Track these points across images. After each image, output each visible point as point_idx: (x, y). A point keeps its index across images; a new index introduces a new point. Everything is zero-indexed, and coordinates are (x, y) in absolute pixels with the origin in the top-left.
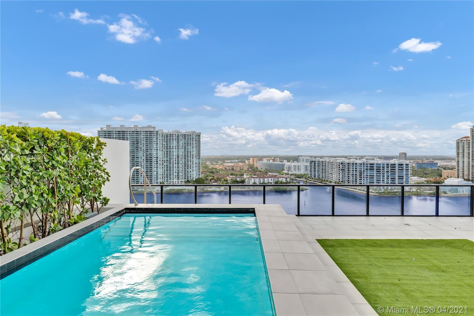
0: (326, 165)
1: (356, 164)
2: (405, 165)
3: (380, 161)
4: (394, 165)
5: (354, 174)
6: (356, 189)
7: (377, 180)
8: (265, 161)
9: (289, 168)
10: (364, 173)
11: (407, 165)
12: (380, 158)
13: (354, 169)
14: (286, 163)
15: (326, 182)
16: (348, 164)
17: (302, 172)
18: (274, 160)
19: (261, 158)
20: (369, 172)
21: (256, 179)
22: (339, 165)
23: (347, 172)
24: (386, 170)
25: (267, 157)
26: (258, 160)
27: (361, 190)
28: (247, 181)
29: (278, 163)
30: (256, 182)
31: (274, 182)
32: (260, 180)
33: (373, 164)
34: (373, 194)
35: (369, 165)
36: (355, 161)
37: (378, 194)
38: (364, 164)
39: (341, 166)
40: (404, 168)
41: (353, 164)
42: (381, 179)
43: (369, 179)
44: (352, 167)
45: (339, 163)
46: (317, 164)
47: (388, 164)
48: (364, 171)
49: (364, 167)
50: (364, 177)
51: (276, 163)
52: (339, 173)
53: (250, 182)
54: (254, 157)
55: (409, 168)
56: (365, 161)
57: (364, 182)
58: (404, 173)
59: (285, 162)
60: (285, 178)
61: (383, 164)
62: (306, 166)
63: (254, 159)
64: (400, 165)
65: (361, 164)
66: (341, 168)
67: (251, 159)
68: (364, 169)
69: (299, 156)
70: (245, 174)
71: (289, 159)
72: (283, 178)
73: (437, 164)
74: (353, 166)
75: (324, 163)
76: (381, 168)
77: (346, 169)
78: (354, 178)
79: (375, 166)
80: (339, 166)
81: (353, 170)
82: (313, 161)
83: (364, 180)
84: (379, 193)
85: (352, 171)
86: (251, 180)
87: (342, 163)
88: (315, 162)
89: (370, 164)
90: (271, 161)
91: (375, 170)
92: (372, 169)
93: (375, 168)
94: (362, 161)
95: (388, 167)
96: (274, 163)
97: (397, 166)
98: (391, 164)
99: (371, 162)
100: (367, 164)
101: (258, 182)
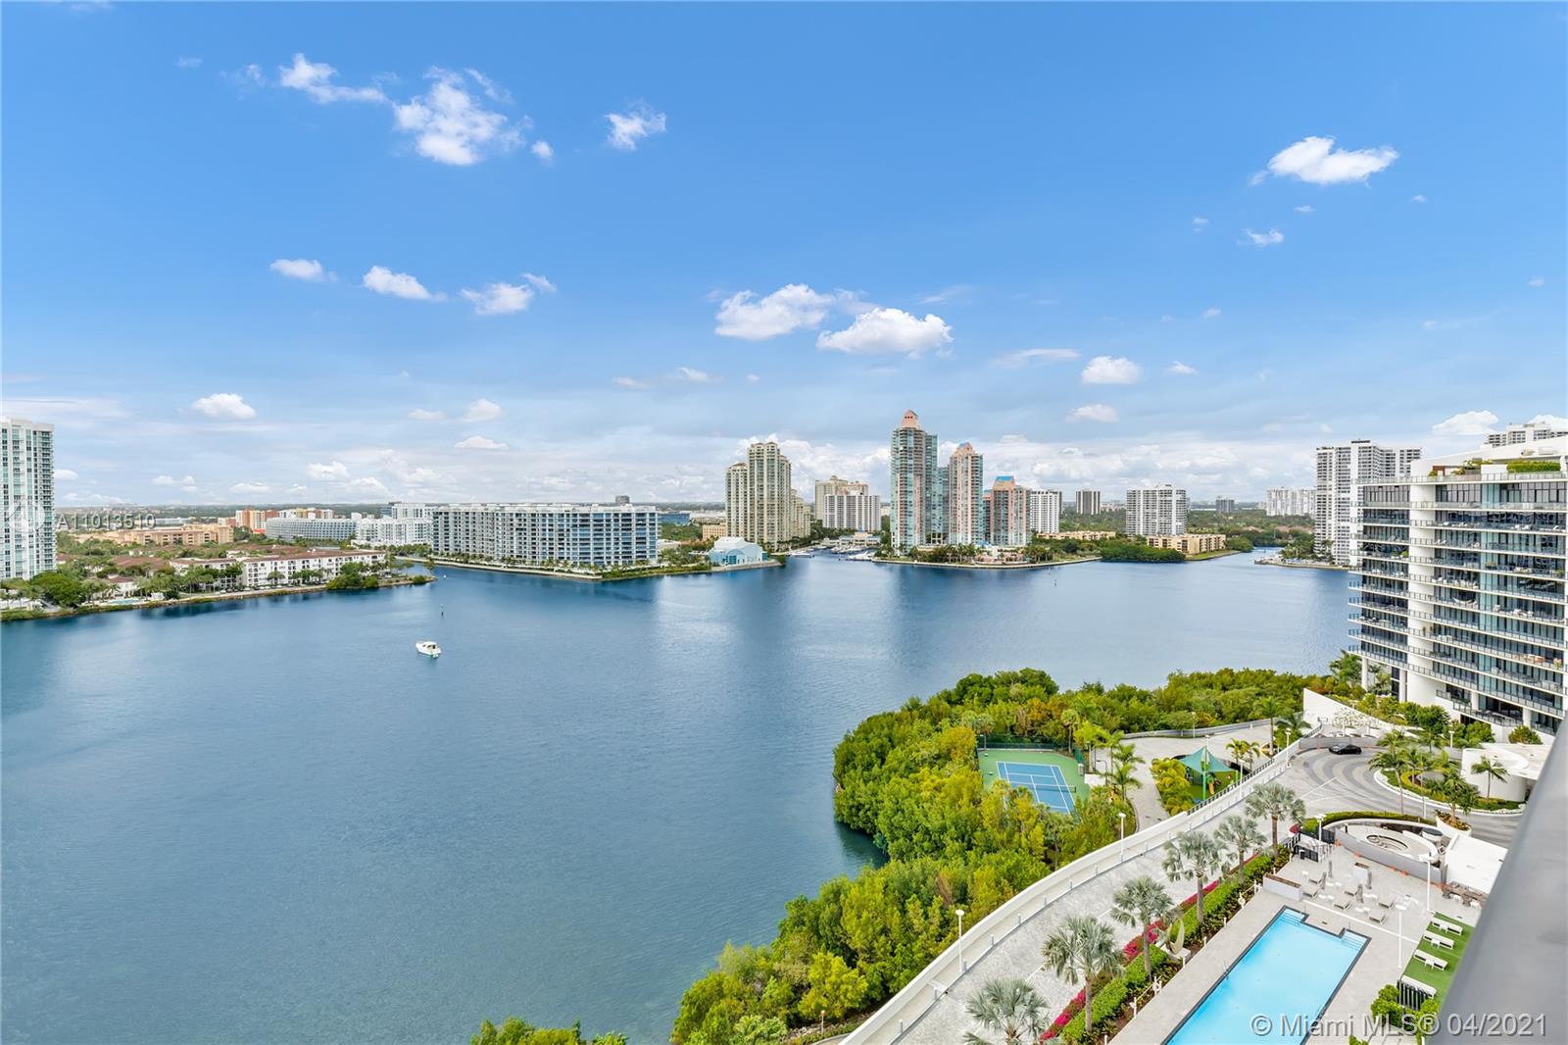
0: (477, 521)
1: (551, 515)
2: (648, 516)
3: (601, 510)
4: (629, 515)
5: (547, 537)
6: (552, 570)
7: (596, 549)
8: (289, 516)
9: (371, 534)
10: (568, 535)
11: (652, 514)
13: (547, 527)
14: (363, 523)
15: (479, 561)
16: (533, 515)
17: (410, 539)
18: (318, 515)
19: (273, 511)
20: (578, 532)
21: (279, 562)
22: (511, 520)
23: (529, 533)
24: (613, 527)
25: (294, 507)
26: (263, 516)
27: (563, 571)
28: (250, 570)
29: (330, 520)
30: (278, 570)
31: (340, 566)
32: (292, 565)
33: (588, 515)
34: (591, 577)
35: (579, 517)
36: (548, 509)
37: (600, 577)
38: (568, 515)
39: (516, 521)
40: (648, 520)
41: (544, 515)
42: (605, 546)
43: (578, 546)
44: (541, 523)
45: (511, 514)
46: (451, 519)
47: (616, 515)
48: (568, 530)
49: (568, 520)
50: (568, 544)
51: (322, 520)
52: (512, 538)
53: (259, 572)
54: (247, 509)
55: (656, 522)
56: (571, 509)
57: (568, 553)
58: (648, 531)
59: (356, 516)
60: (371, 556)
61: (607, 515)
62: (420, 527)
63: (248, 514)
64: (639, 515)
65: (563, 515)
66: (515, 526)
67: (238, 512)
68: (568, 525)
69: (393, 504)
70: (230, 552)
71: (365, 511)
72: (365, 557)
73: (688, 515)
74: (544, 520)
75: (471, 515)
76: (604, 523)
77: (529, 528)
78: (547, 546)
79: (591, 518)
80: (510, 522)
81: (544, 530)
82: (441, 513)
83: (568, 549)
84: (604, 575)
85: (541, 532)
86: (263, 565)
87: (517, 515)
88: (447, 513)
89: (582, 515)
90: (312, 516)
91: (592, 528)
92: (585, 524)
93: (592, 523)
94: (564, 509)
95: (618, 520)
96: (318, 520)
97: (634, 518)
98: (624, 515)
99: (584, 510)
100: (575, 515)
101: (287, 570)
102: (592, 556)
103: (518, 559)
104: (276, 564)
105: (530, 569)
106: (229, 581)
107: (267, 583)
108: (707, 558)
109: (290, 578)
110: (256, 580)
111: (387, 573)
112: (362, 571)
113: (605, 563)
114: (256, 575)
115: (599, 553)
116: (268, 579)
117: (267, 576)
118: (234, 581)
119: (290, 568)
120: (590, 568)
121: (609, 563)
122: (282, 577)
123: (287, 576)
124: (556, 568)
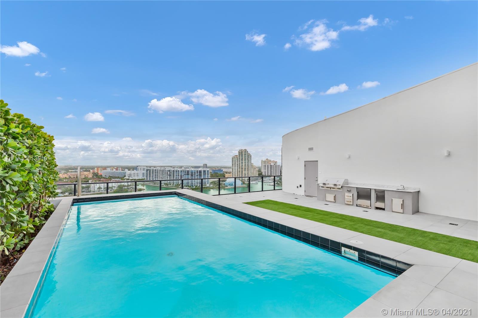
0: (158, 172)
1: (178, 171)
2: (207, 171)
3: (193, 169)
4: (201, 171)
5: (177, 177)
6: (178, 187)
8: (109, 170)
9: (130, 175)
10: (183, 177)
11: (208, 171)
12: (193, 167)
13: (177, 175)
14: (127, 172)
16: (173, 171)
17: (141, 177)
18: (117, 169)
19: (105, 168)
20: (186, 176)
22: (167, 172)
23: (172, 176)
24: (196, 175)
25: (110, 167)
26: (102, 169)
28: (93, 186)
29: (120, 171)
30: (101, 186)
31: (118, 185)
33: (189, 171)
35: (186, 172)
36: (178, 169)
38: (183, 171)
39: (169, 172)
40: (206, 173)
41: (176, 171)
44: (175, 173)
45: (167, 171)
46: (151, 172)
47: (197, 171)
48: (183, 175)
49: (183, 173)
51: (118, 171)
52: (167, 178)
53: (95, 187)
54: (98, 167)
55: (209, 173)
56: (184, 169)
58: (207, 176)
59: (126, 170)
61: (195, 171)
62: (143, 173)
63: (98, 169)
64: (204, 171)
65: (182, 171)
66: (169, 174)
67: (95, 168)
68: (183, 174)
69: (138, 166)
70: (90, 181)
71: (129, 168)
73: (223, 170)
74: (176, 173)
75: (157, 170)
76: (194, 173)
77: (172, 175)
81: (176, 175)
82: (148, 170)
85: (175, 176)
86: (96, 185)
87: (169, 171)
88: (150, 170)
89: (187, 171)
90: (114, 170)
91: (190, 175)
92: (188, 174)
93: (190, 173)
94: (182, 169)
95: (198, 173)
96: (117, 171)
97: (202, 172)
98: (199, 171)
99: (188, 170)
100: (185, 171)
101: (103, 186)
102: (190, 183)
103: (169, 184)
104: (100, 185)
105: (172, 187)
106: (87, 189)
107: (97, 190)
108: (224, 184)
109: (104, 189)
110: (94, 189)
111: (131, 188)
112: (124, 187)
113: (194, 186)
114: (94, 188)
115: (192, 182)
116: (98, 189)
117: (97, 188)
118: (88, 189)
119: (104, 186)
120: (189, 187)
121: (195, 185)
122: (102, 188)
123: (103, 188)
124: (179, 187)
